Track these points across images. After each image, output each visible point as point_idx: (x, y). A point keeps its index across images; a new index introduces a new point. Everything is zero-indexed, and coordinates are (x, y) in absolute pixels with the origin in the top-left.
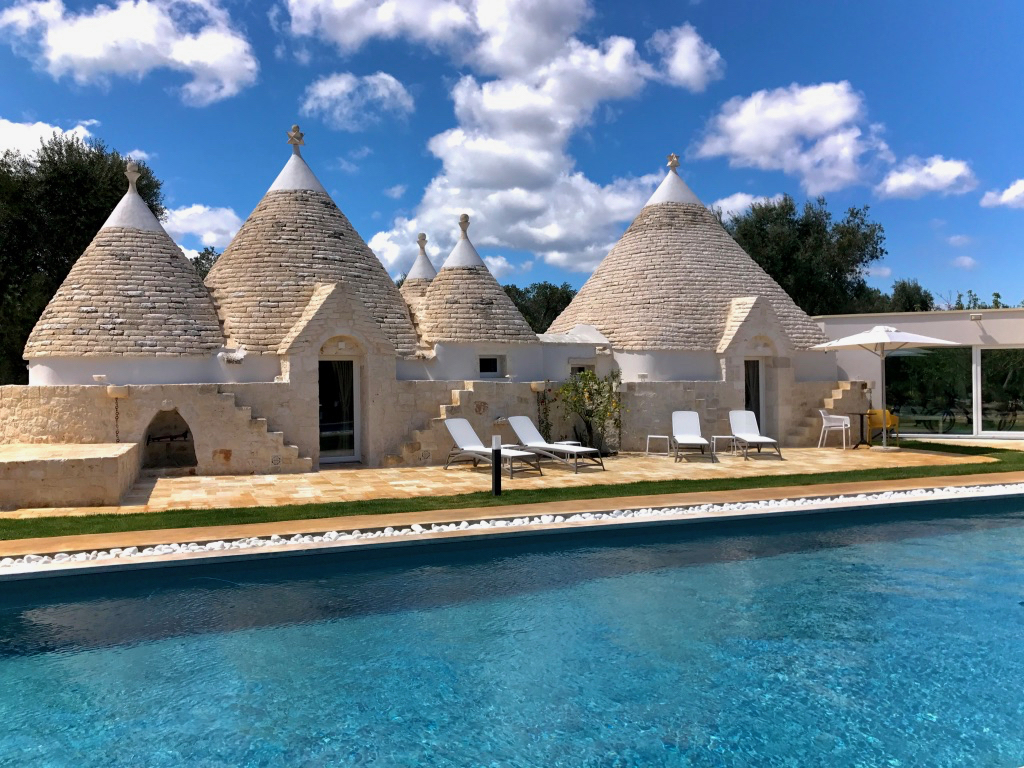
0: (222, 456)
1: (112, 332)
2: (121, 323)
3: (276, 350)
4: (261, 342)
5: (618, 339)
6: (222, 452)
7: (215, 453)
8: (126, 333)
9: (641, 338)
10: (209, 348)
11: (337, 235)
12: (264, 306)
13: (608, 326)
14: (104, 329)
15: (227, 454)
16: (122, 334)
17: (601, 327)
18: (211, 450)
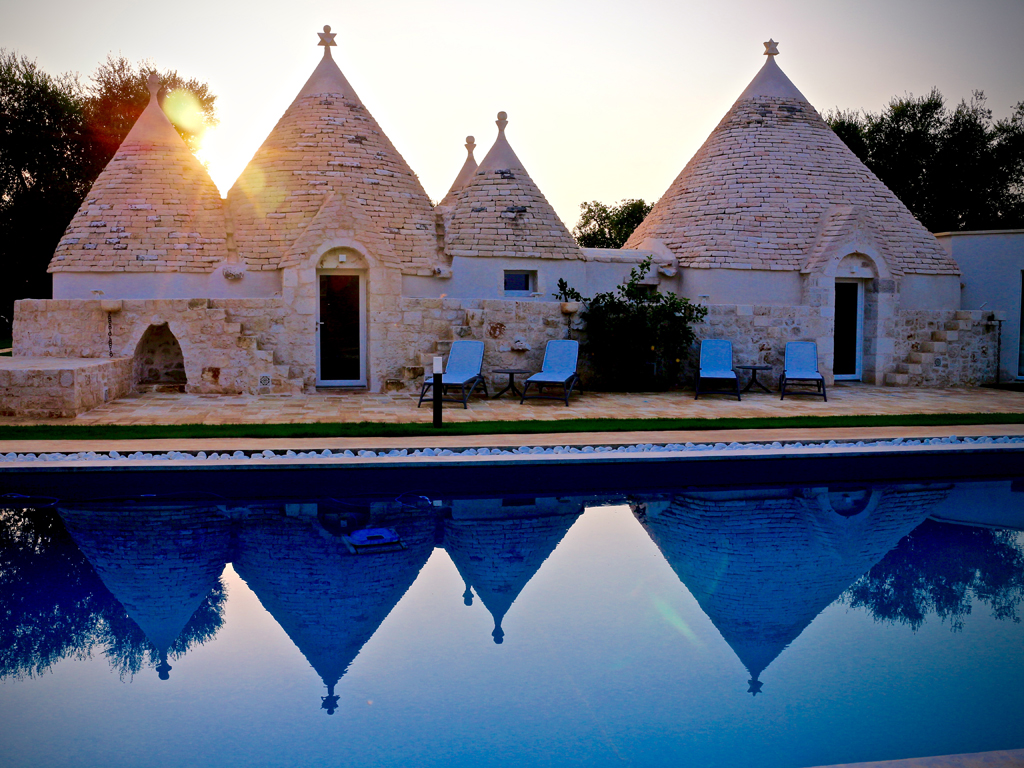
0: (211, 374)
1: (116, 246)
2: (126, 237)
3: (278, 264)
4: (263, 256)
5: (686, 255)
6: (210, 369)
7: (204, 370)
8: (129, 247)
9: (710, 253)
10: (211, 262)
11: (359, 140)
12: (271, 218)
13: (677, 240)
14: (110, 243)
15: (216, 372)
16: (125, 249)
17: (668, 241)
18: (200, 368)
